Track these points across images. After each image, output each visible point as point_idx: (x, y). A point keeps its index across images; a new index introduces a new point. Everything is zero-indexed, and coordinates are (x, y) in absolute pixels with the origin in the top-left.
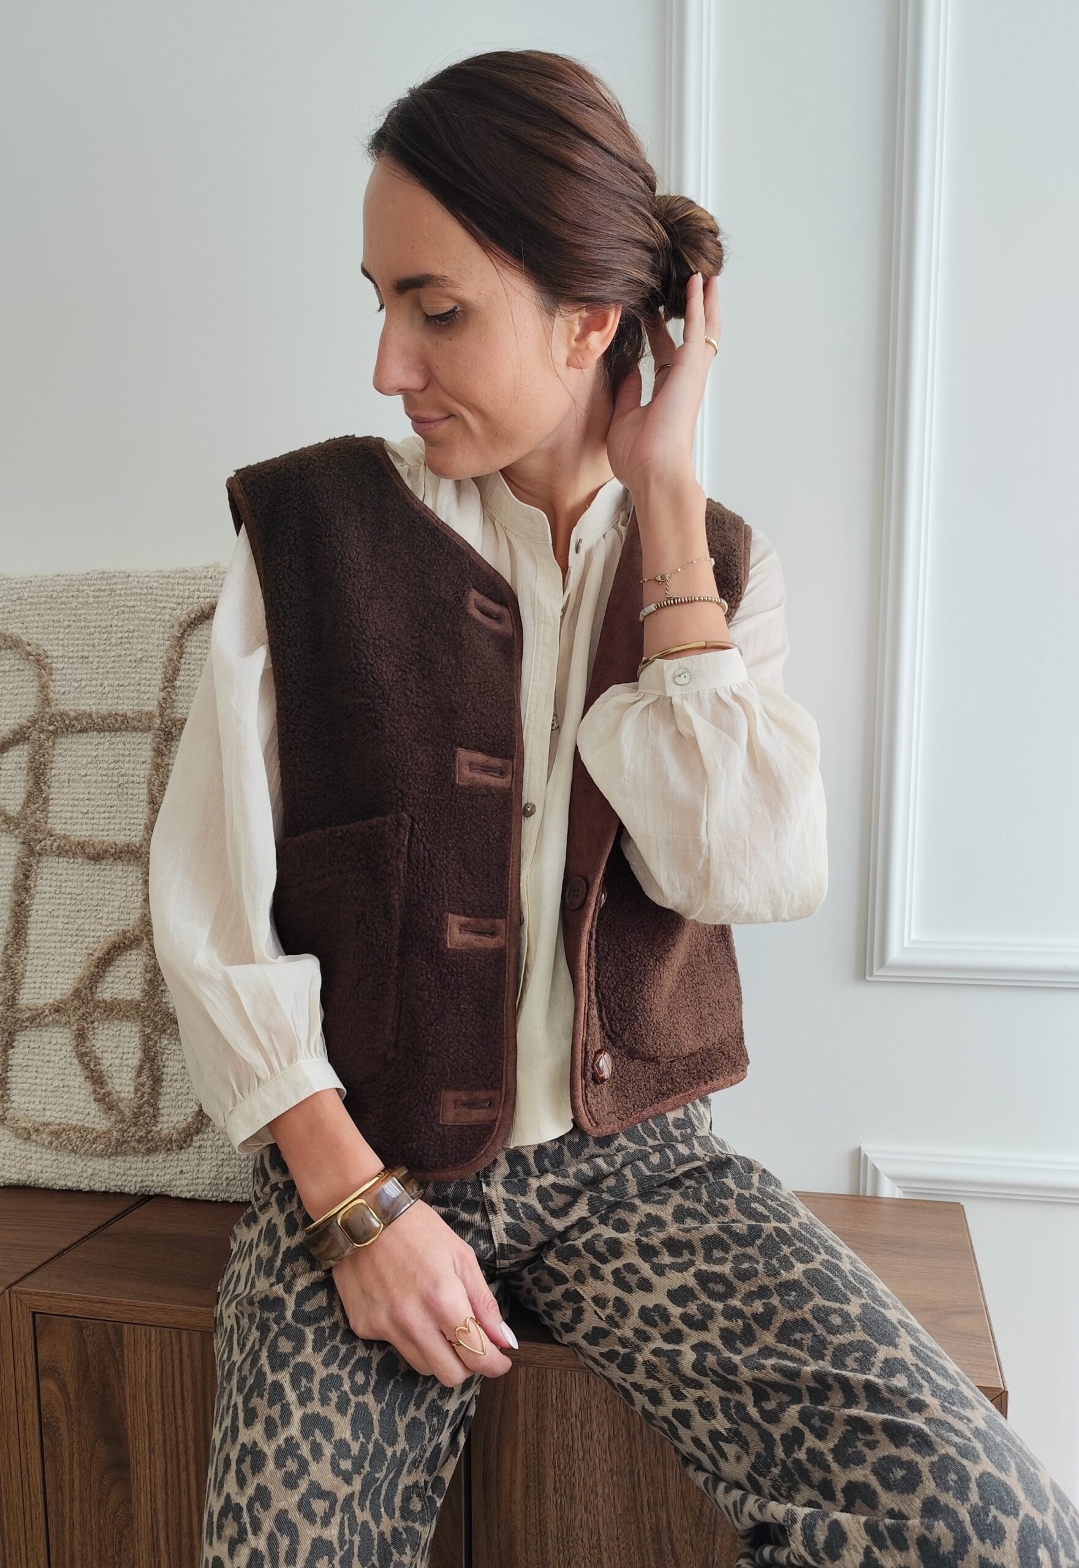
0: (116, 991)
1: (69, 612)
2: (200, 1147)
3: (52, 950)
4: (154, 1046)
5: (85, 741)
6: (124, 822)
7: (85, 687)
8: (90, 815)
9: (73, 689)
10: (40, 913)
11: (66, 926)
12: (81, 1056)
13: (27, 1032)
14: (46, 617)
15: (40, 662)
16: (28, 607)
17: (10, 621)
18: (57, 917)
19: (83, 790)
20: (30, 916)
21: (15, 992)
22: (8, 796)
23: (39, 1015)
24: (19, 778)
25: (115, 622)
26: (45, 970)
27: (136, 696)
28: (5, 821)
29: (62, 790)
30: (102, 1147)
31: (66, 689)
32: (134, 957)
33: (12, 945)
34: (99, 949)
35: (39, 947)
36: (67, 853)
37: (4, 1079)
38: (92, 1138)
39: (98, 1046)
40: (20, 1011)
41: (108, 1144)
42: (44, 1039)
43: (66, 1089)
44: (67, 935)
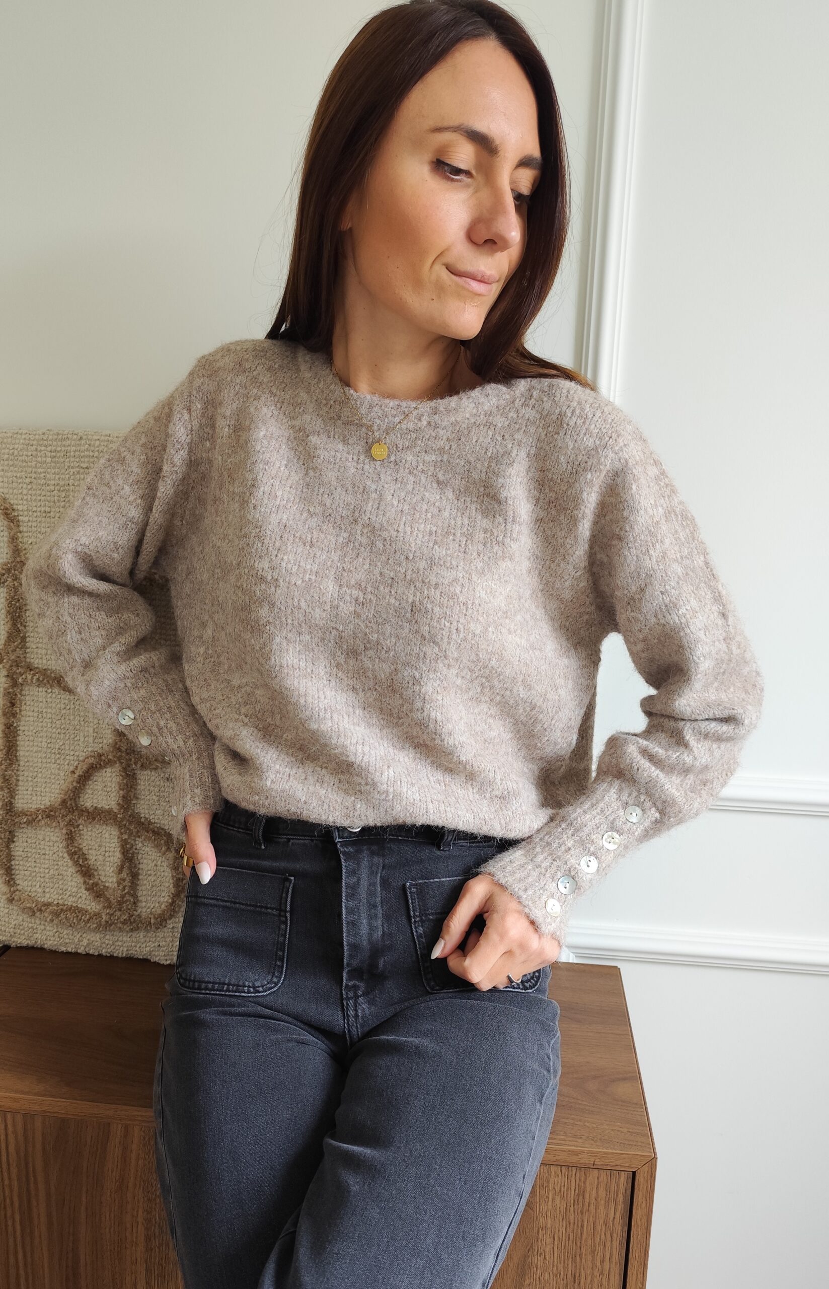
0: (95, 801)
3: (40, 765)
4: (131, 848)
10: (26, 733)
11: (49, 745)
12: (72, 855)
13: (25, 830)
14: (10, 473)
15: (9, 516)
18: (42, 737)
20: (19, 735)
21: (12, 798)
26: (35, 780)
29: (36, 629)
30: (95, 926)
31: (33, 540)
32: (109, 774)
33: (5, 760)
34: (79, 767)
35: (28, 761)
36: (45, 685)
37: (9, 867)
38: (86, 919)
39: (84, 845)
40: (18, 815)
41: (99, 925)
42: (39, 836)
43: (60, 877)
44: (50, 753)
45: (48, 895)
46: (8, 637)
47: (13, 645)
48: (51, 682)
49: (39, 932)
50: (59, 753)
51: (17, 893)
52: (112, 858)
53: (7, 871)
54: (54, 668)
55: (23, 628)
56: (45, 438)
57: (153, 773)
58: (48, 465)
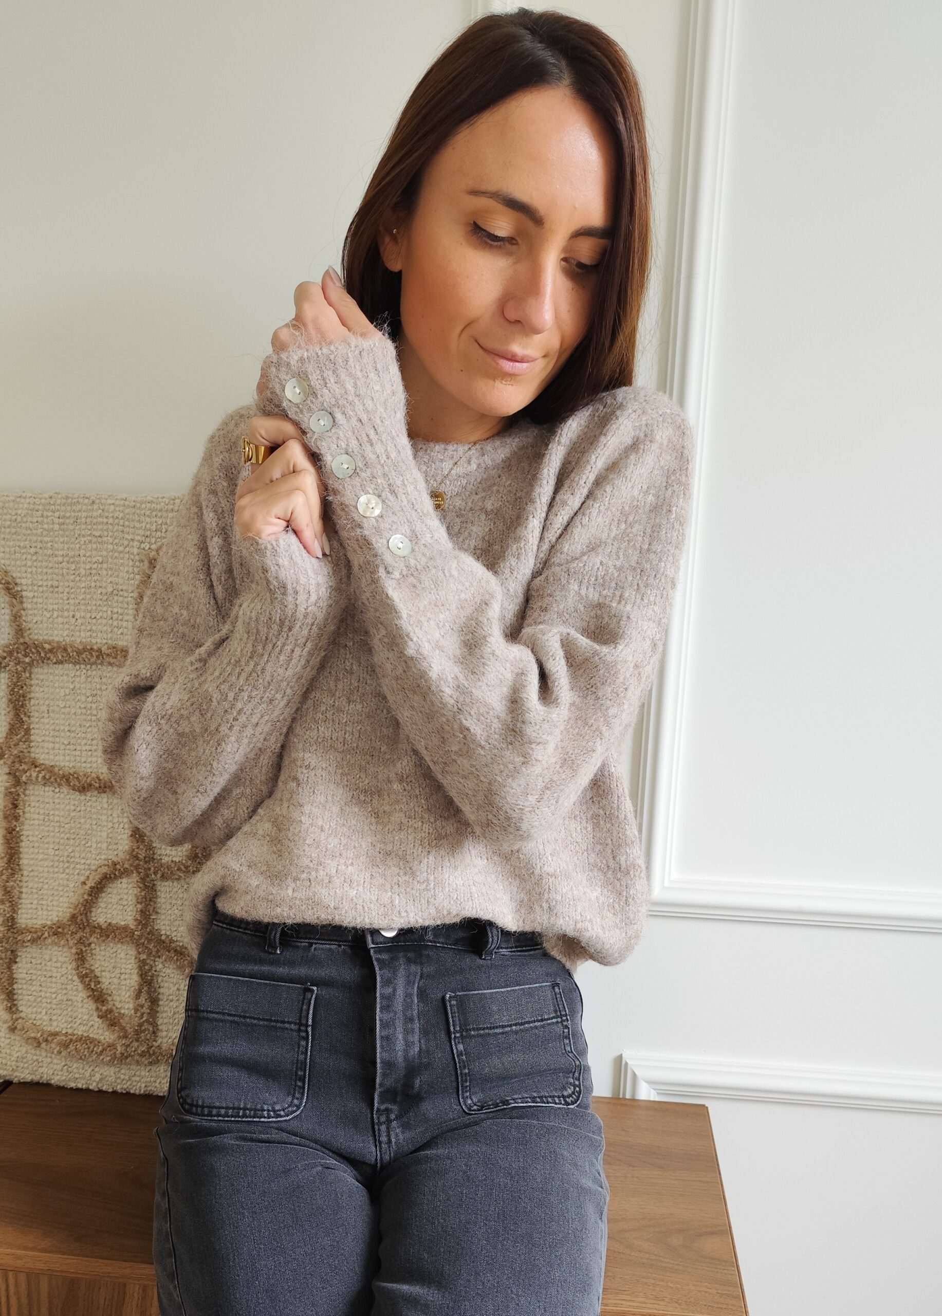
0: (109, 916)
3: (46, 875)
4: (150, 970)
5: (61, 672)
7: (57, 617)
8: (72, 747)
9: (45, 619)
10: (31, 839)
11: (57, 852)
12: (82, 977)
13: (29, 949)
14: (12, 542)
15: (10, 590)
18: (47, 843)
19: (62, 722)
20: (22, 841)
21: (14, 913)
23: (39, 935)
25: (82, 552)
26: (40, 893)
27: (109, 630)
29: (42, 720)
30: (108, 1058)
31: (39, 618)
32: (125, 886)
33: (7, 869)
34: (91, 877)
35: (32, 871)
36: (52, 783)
37: (11, 992)
38: (99, 1051)
39: (97, 966)
40: (21, 932)
41: (114, 1057)
42: (45, 956)
43: (70, 1003)
44: (58, 861)
45: (55, 1024)
46: (10, 729)
47: (15, 738)
48: (58, 780)
49: (45, 1065)
50: (68, 862)
51: (20, 1021)
52: (128, 981)
53: (8, 996)
54: (62, 764)
55: (27, 719)
56: (52, 502)
57: (175, 884)
58: (56, 533)
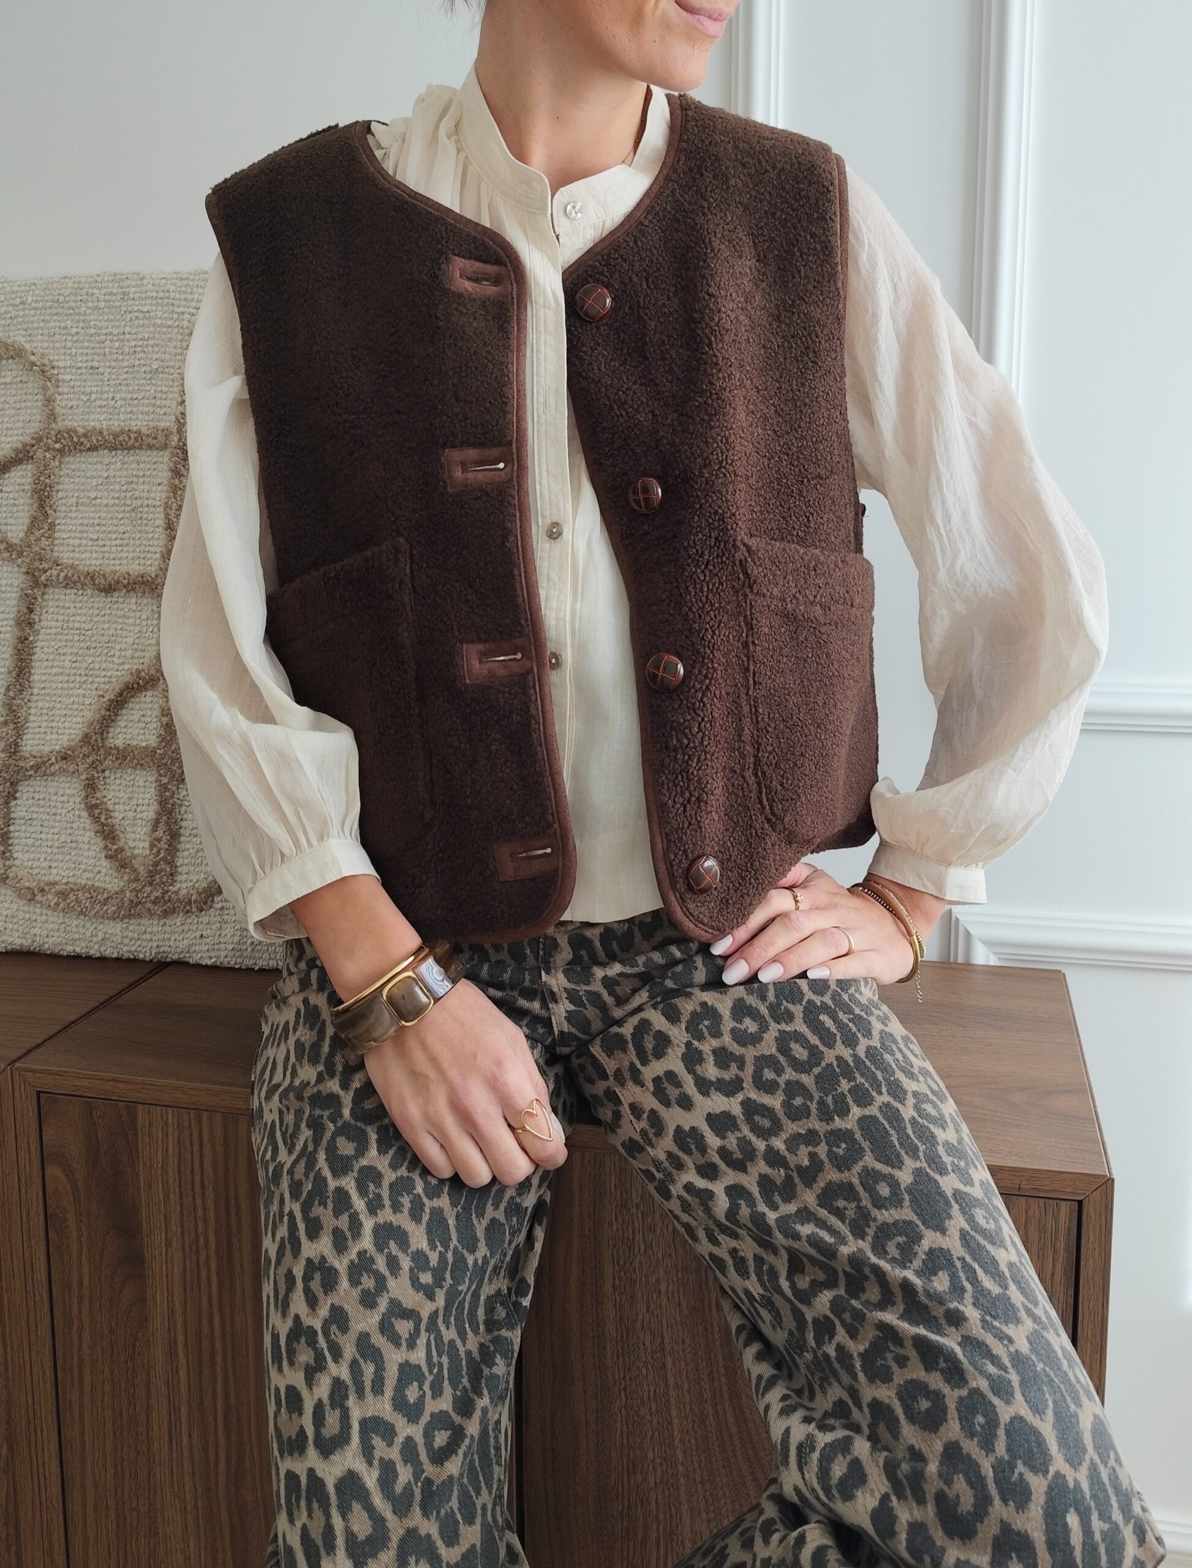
0: (129, 736)
1: (77, 318)
2: (222, 909)
3: (59, 692)
4: (172, 797)
5: (95, 460)
6: (138, 550)
7: (95, 400)
8: (101, 543)
9: (81, 403)
10: (45, 650)
11: (74, 665)
12: (91, 808)
13: (31, 782)
14: (52, 324)
15: (45, 373)
16: (33, 312)
17: (12, 328)
18: (64, 654)
19: (92, 515)
20: (34, 654)
21: (18, 738)
22: (10, 521)
23: (44, 763)
24: (22, 501)
25: (128, 329)
26: (51, 713)
27: (151, 410)
28: (7, 549)
29: (69, 514)
30: (114, 909)
31: (74, 403)
32: (149, 699)
33: (15, 685)
34: (111, 690)
35: (44, 688)
36: (74, 585)
37: (6, 833)
38: (103, 901)
39: (109, 796)
40: (24, 758)
41: (121, 908)
42: (50, 790)
43: (74, 845)
44: (75, 675)
45: (54, 871)
46: (32, 523)
47: (38, 533)
49: (39, 925)
50: (86, 675)
51: (13, 869)
52: (145, 814)
54: (88, 562)
55: (52, 512)
56: (99, 280)
58: (101, 311)
